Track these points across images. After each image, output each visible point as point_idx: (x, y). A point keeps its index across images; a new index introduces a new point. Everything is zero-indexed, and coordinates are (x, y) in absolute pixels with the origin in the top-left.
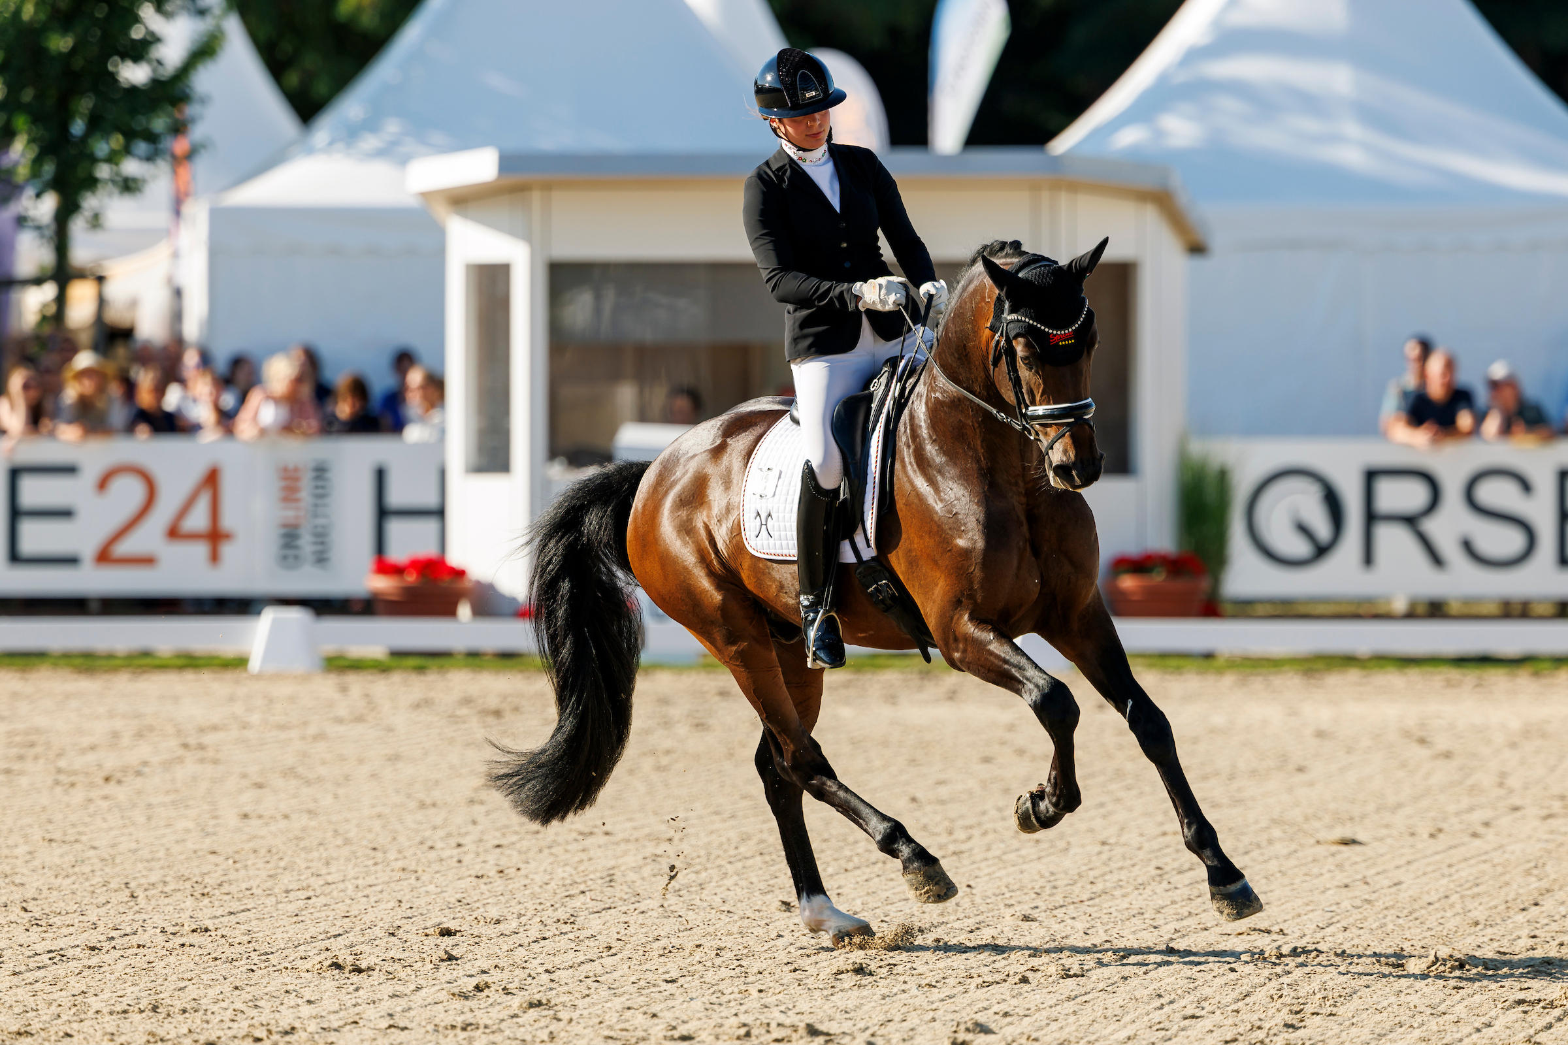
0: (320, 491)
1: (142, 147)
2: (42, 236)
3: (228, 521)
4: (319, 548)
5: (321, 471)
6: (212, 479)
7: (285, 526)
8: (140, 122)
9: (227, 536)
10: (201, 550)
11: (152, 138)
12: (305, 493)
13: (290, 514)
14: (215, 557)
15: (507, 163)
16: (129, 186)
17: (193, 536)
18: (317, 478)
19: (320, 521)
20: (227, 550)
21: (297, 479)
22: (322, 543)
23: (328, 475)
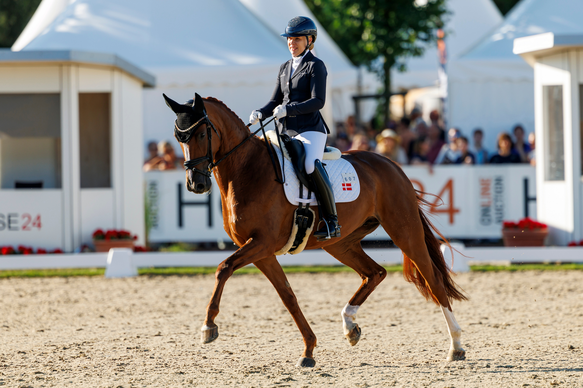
0: (499, 190)
1: (423, 35)
2: (378, 75)
3: (457, 204)
4: (499, 215)
5: (499, 181)
6: (450, 185)
7: (483, 206)
8: (421, 23)
9: (457, 211)
10: (445, 217)
11: (426, 30)
12: (492, 191)
13: (486, 200)
14: (451, 221)
15: (557, 39)
16: (417, 52)
17: (442, 211)
18: (497, 184)
19: (499, 204)
20: (457, 217)
21: (488, 185)
22: (501, 214)
23: (502, 182)
